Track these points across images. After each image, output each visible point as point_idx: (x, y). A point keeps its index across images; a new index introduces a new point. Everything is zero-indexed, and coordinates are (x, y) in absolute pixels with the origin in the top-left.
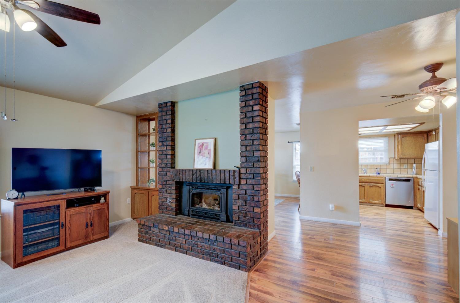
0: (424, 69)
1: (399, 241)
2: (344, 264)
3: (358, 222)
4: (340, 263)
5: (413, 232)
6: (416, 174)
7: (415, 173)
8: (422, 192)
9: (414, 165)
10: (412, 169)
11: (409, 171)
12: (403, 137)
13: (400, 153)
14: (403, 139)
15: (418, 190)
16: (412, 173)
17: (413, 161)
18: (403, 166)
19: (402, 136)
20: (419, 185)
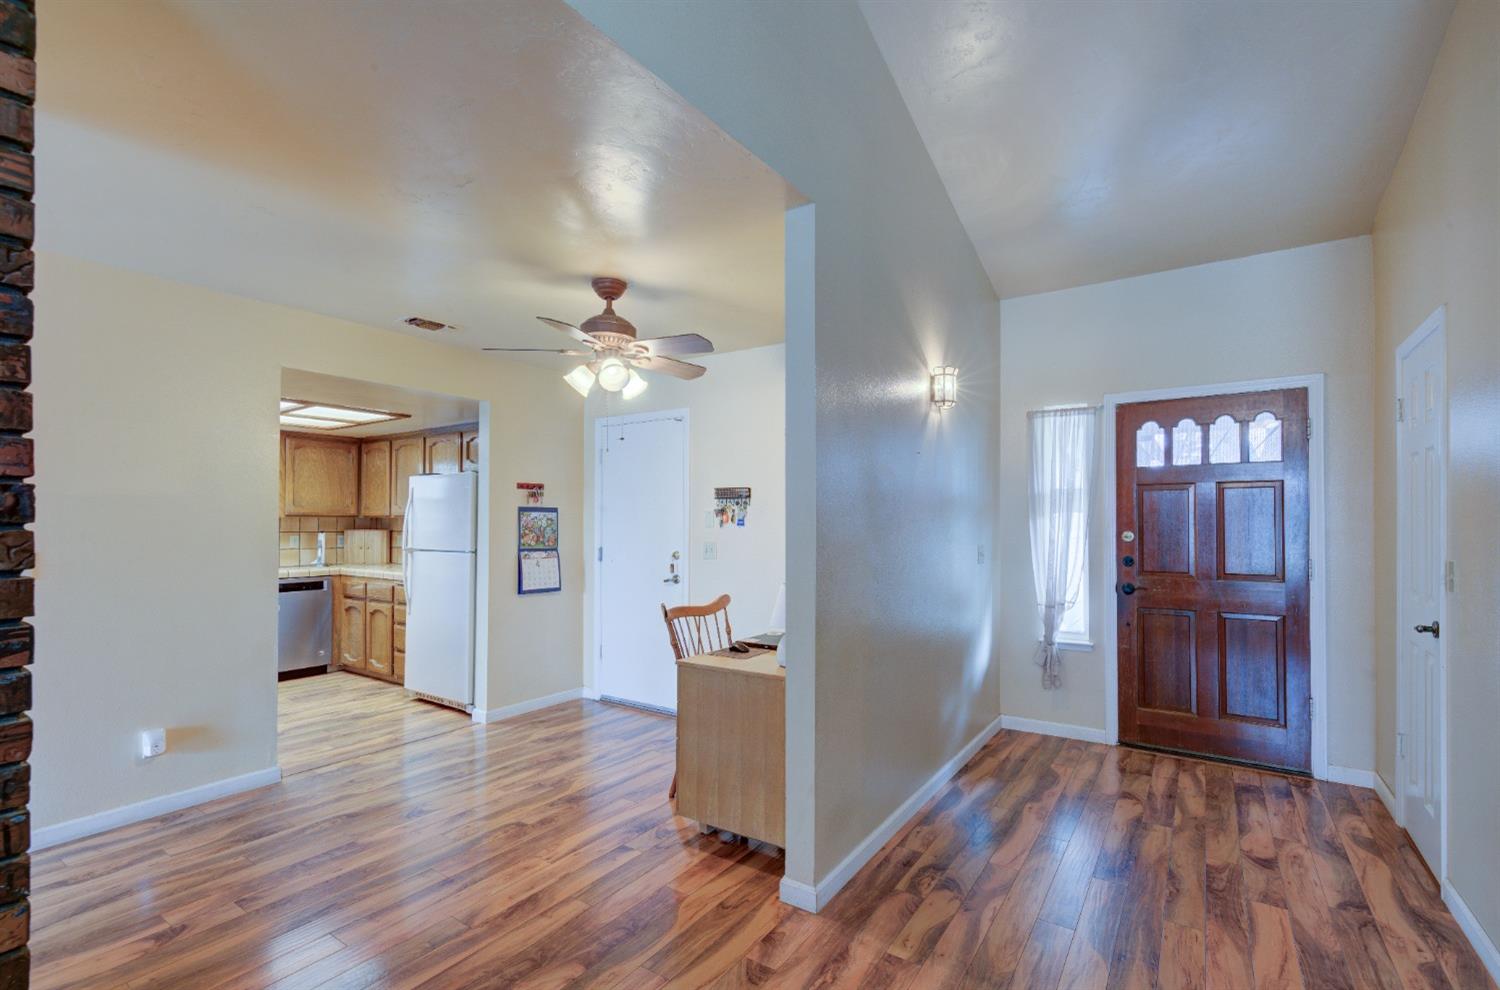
0: (590, 284)
1: (441, 777)
2: (448, 938)
3: (274, 768)
4: (433, 947)
5: (425, 734)
6: (326, 565)
7: (323, 562)
8: (368, 615)
9: (322, 537)
10: (317, 549)
11: (305, 555)
12: (297, 447)
13: (289, 497)
14: (298, 452)
15: (344, 612)
16: (315, 562)
17: (313, 524)
18: (288, 540)
19: (293, 442)
20: (347, 597)
